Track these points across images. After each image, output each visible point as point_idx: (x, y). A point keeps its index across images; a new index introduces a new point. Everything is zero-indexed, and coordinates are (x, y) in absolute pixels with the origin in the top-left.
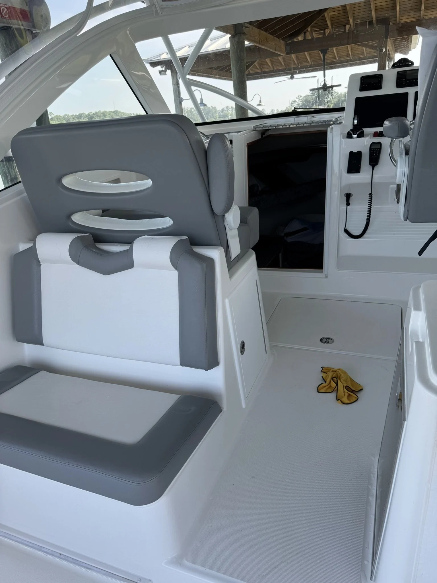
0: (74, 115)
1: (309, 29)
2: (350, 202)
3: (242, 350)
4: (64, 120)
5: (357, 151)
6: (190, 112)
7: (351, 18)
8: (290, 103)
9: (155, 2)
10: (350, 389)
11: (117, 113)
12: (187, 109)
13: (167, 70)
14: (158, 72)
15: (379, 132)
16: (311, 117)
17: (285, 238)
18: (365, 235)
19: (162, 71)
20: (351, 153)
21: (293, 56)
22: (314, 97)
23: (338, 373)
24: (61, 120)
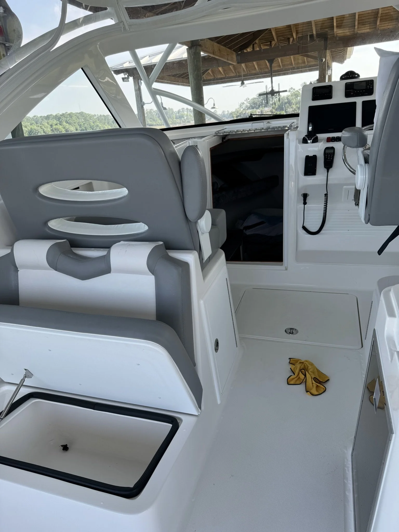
0: (43, 116)
1: (257, 41)
2: (307, 201)
3: (217, 348)
4: (33, 120)
5: (312, 155)
6: (150, 113)
7: (294, 32)
8: (239, 105)
9: (124, 20)
10: (317, 380)
11: (82, 114)
12: (147, 110)
13: (130, 77)
14: (122, 79)
15: (332, 137)
16: (267, 123)
17: (244, 231)
18: (322, 232)
19: (125, 78)
20: (307, 157)
21: (243, 65)
22: (260, 99)
23: (305, 364)
24: (31, 121)
